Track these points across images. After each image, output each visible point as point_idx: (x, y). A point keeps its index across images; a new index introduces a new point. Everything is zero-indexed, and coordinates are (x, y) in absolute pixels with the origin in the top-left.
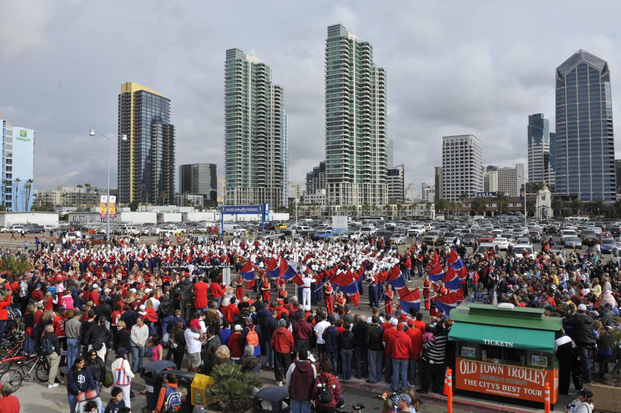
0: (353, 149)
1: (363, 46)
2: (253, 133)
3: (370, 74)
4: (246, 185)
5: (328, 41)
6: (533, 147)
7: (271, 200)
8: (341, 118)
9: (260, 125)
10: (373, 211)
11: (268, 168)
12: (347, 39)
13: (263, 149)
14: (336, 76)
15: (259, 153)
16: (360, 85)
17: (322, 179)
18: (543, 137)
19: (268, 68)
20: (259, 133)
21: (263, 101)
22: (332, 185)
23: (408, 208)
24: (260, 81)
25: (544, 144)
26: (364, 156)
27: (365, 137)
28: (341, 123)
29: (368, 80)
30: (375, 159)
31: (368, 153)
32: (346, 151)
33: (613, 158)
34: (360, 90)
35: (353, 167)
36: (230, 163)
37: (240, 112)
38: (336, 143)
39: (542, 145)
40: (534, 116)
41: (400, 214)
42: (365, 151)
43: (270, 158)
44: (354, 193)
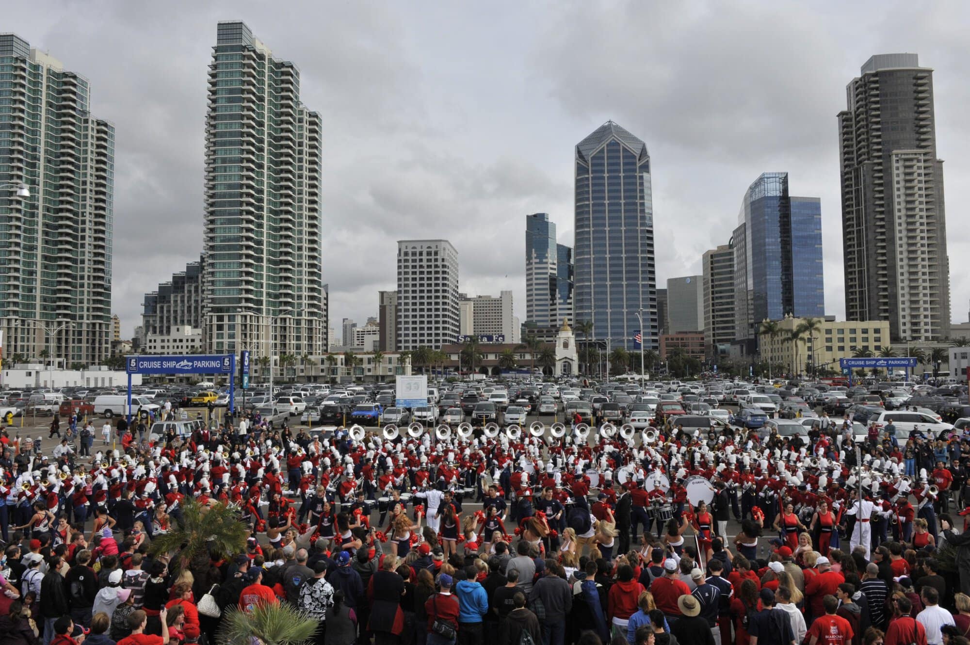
0: (262, 253)
1: (284, 69)
2: (48, 209)
3: (294, 120)
4: (29, 314)
5: (217, 49)
6: (534, 266)
7: (84, 345)
8: (241, 195)
9: (62, 194)
10: (303, 367)
11: (79, 281)
12: (254, 51)
13: (67, 243)
14: (232, 117)
15: (60, 250)
16: (276, 139)
18: (549, 250)
19: (84, 83)
20: (61, 210)
21: (72, 148)
22: (220, 319)
23: (365, 361)
24: (65, 107)
25: (550, 261)
26: (281, 266)
27: (283, 233)
28: (241, 204)
29: (291, 131)
30: (300, 272)
31: (287, 262)
32: (248, 256)
33: (654, 286)
34: (276, 147)
35: (262, 287)
37: (20, 165)
38: (229, 240)
39: (546, 263)
40: (535, 216)
41: (352, 372)
42: (283, 258)
43: (83, 262)
44: (263, 333)
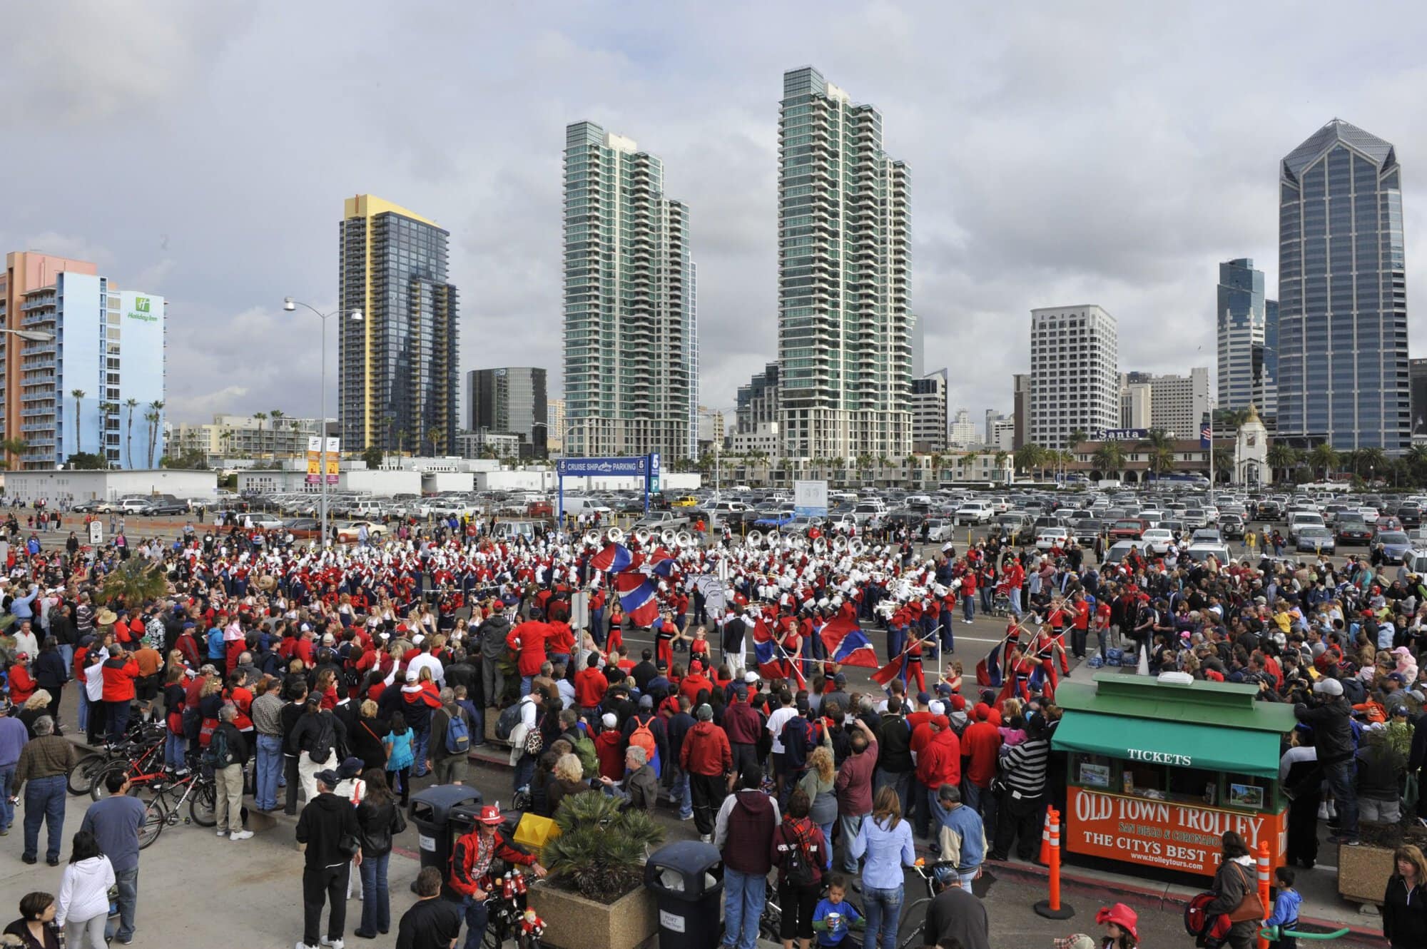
0: (838, 336)
1: (862, 115)
2: (625, 302)
3: (876, 174)
4: (609, 414)
5: (784, 103)
6: (1229, 332)
7: (662, 445)
8: (813, 271)
9: (638, 285)
10: (879, 469)
11: (656, 377)
12: (825, 99)
13: (644, 336)
14: (801, 180)
15: (638, 345)
16: (853, 199)
17: (770, 400)
18: (1252, 309)
19: (656, 163)
20: (637, 302)
21: (646, 234)
22: (792, 414)
23: (955, 462)
24: (638, 191)
25: (1254, 324)
26: (862, 351)
27: (863, 311)
28: (813, 281)
29: (871, 189)
30: (885, 357)
31: (869, 345)
32: (822, 341)
33: (1405, 355)
34: (853, 209)
35: (838, 376)
36: (574, 367)
37: (596, 258)
38: (801, 323)
39: (1248, 328)
40: (1232, 263)
41: (938, 475)
42: (863, 341)
43: (659, 356)
44: (840, 430)
